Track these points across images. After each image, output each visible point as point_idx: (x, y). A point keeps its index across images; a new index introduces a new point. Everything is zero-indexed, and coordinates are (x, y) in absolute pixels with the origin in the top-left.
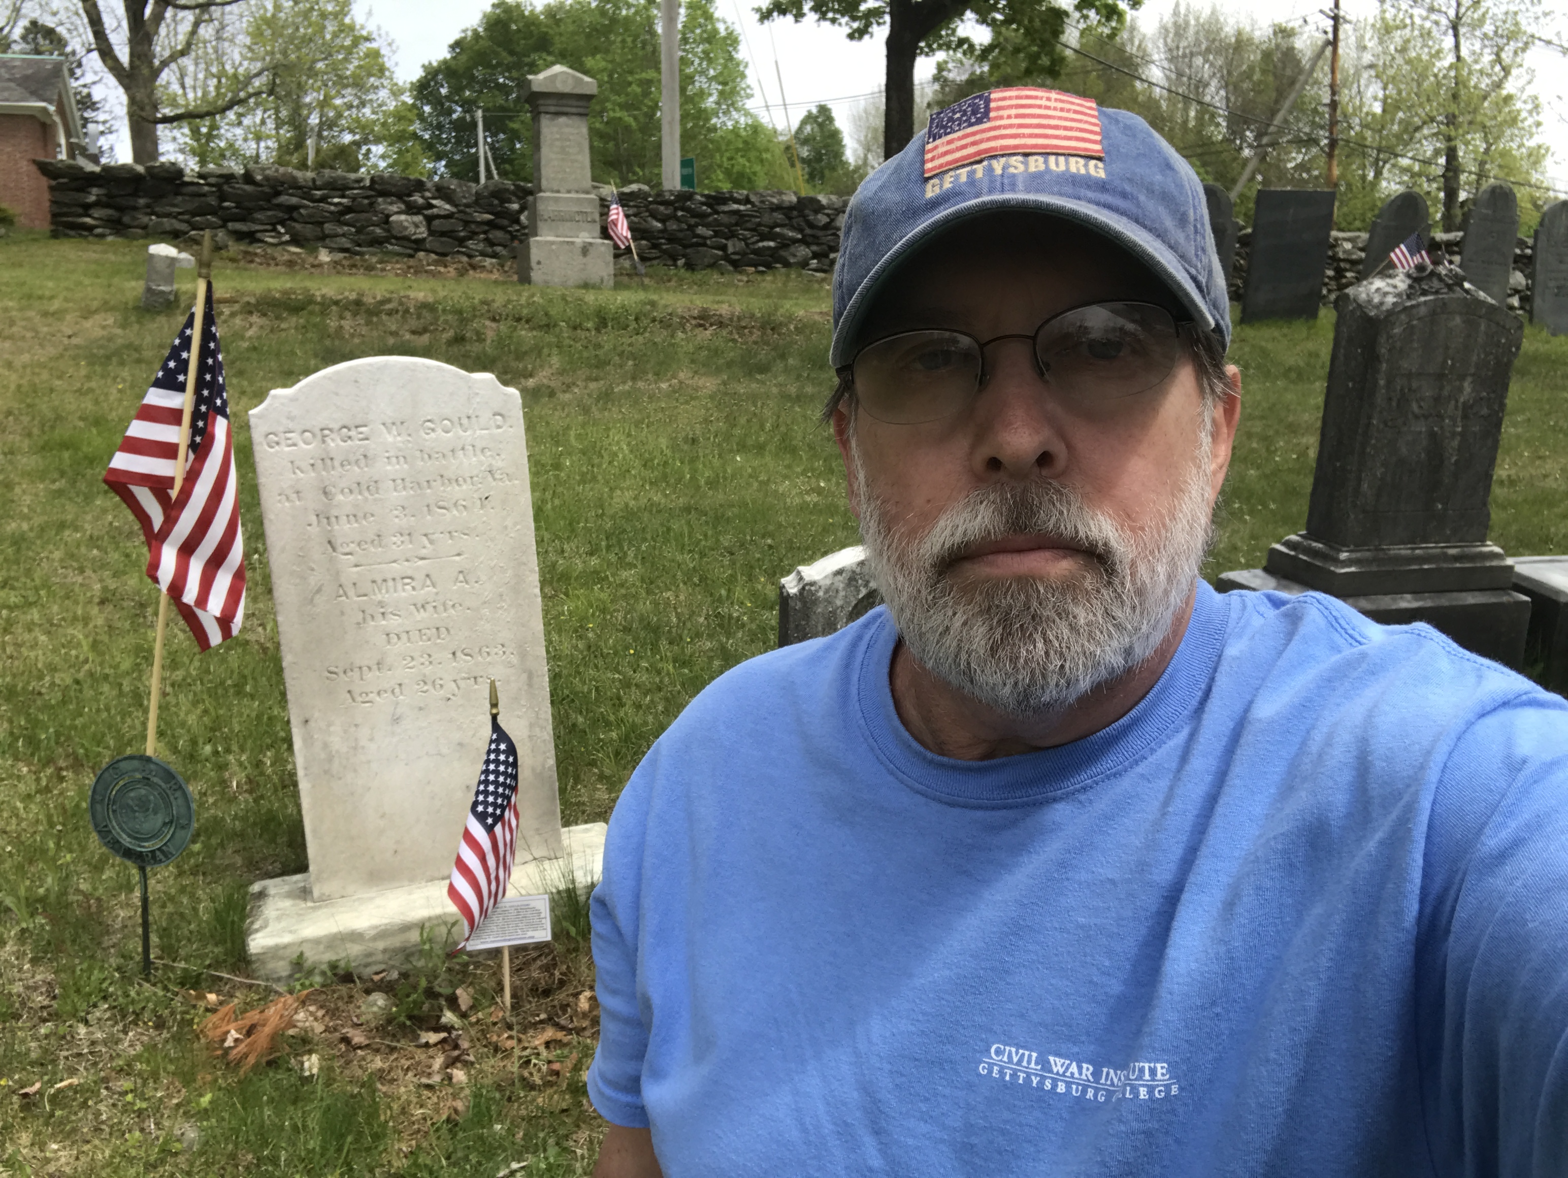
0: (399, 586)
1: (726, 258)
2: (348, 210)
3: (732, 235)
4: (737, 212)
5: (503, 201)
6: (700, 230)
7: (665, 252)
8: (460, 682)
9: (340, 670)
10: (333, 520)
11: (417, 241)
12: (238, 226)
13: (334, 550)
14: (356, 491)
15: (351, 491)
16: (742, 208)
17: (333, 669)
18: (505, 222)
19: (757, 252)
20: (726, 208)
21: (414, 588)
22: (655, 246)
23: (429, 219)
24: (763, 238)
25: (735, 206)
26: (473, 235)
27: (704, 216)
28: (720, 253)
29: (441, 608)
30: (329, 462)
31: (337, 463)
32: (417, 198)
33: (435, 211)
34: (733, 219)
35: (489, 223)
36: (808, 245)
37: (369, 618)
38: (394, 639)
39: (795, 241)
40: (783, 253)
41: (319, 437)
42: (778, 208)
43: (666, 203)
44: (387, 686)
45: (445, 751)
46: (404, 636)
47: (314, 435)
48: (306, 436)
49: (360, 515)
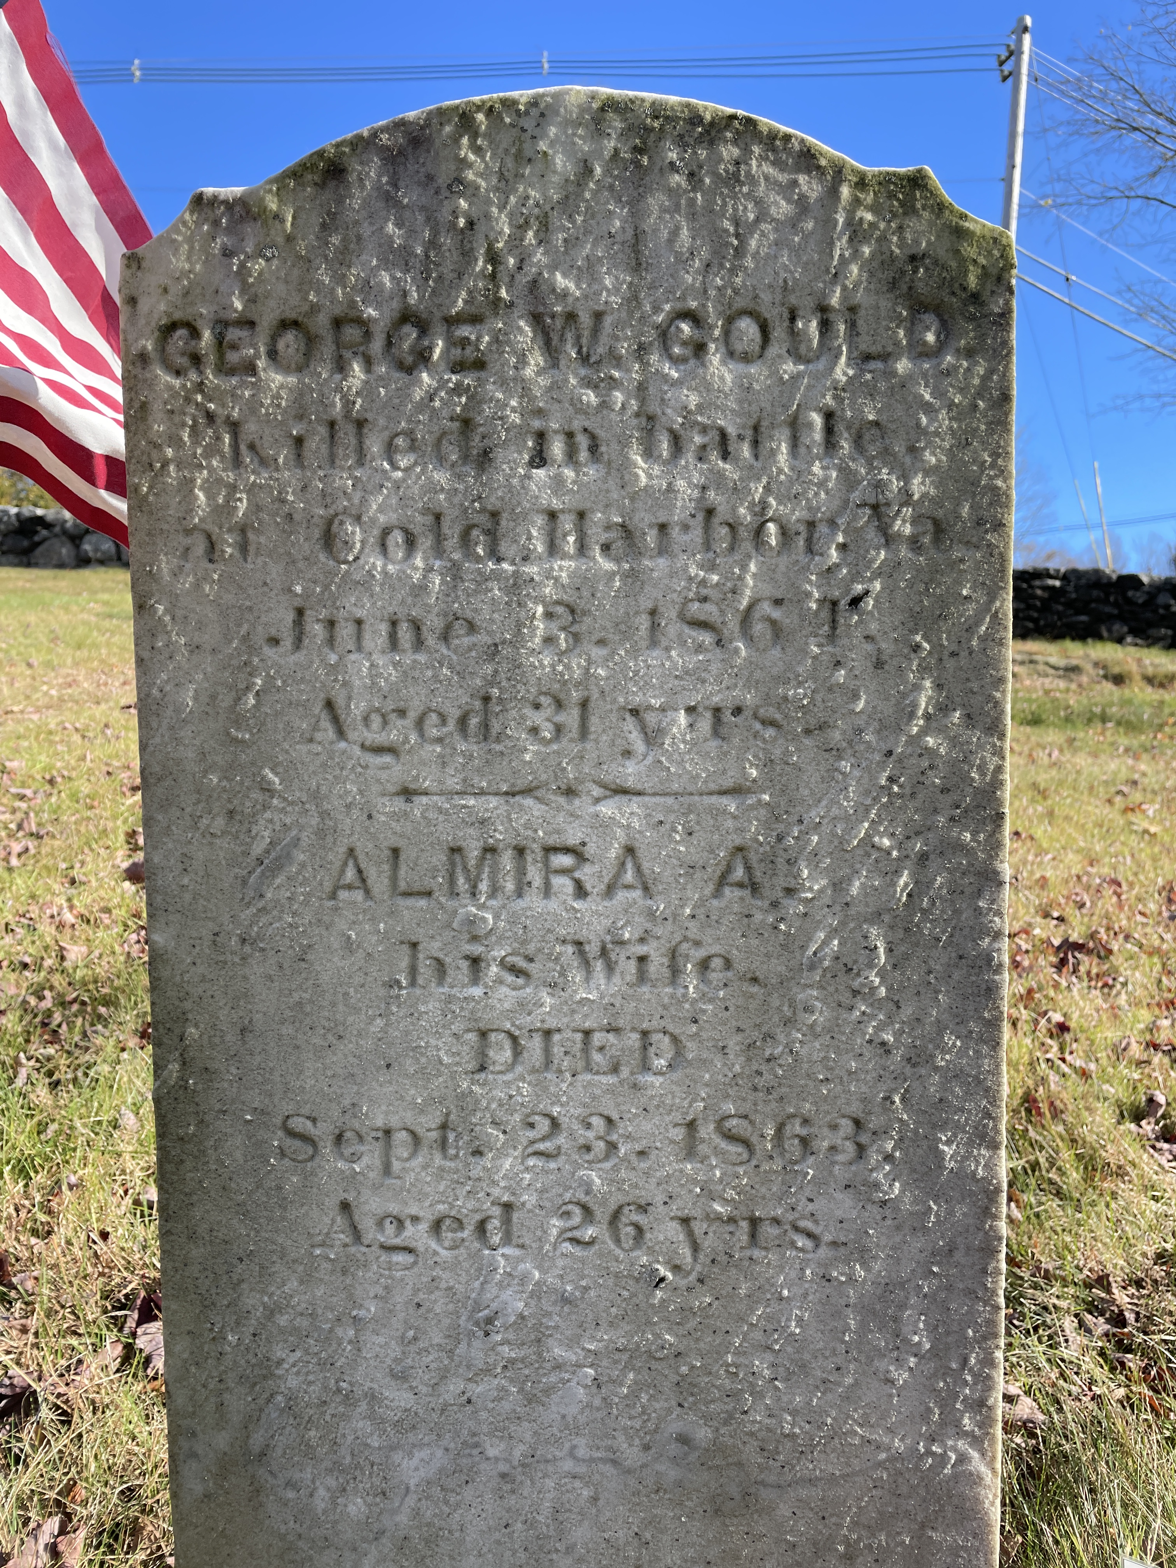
0: (534, 874)
3: (1044, 610)
4: (1052, 588)
8: (699, 1227)
9: (323, 1131)
10: (345, 631)
13: (341, 733)
14: (425, 542)
15: (411, 542)
16: (1059, 583)
17: (299, 1124)
20: (1040, 584)
21: (581, 891)
25: (1051, 582)
29: (658, 965)
30: (347, 435)
31: (374, 446)
34: (1050, 596)
36: (1125, 621)
37: (425, 970)
38: (502, 1055)
41: (327, 349)
44: (464, 1205)
45: (632, 1455)
46: (535, 1045)
47: (311, 340)
48: (289, 341)
49: (433, 622)
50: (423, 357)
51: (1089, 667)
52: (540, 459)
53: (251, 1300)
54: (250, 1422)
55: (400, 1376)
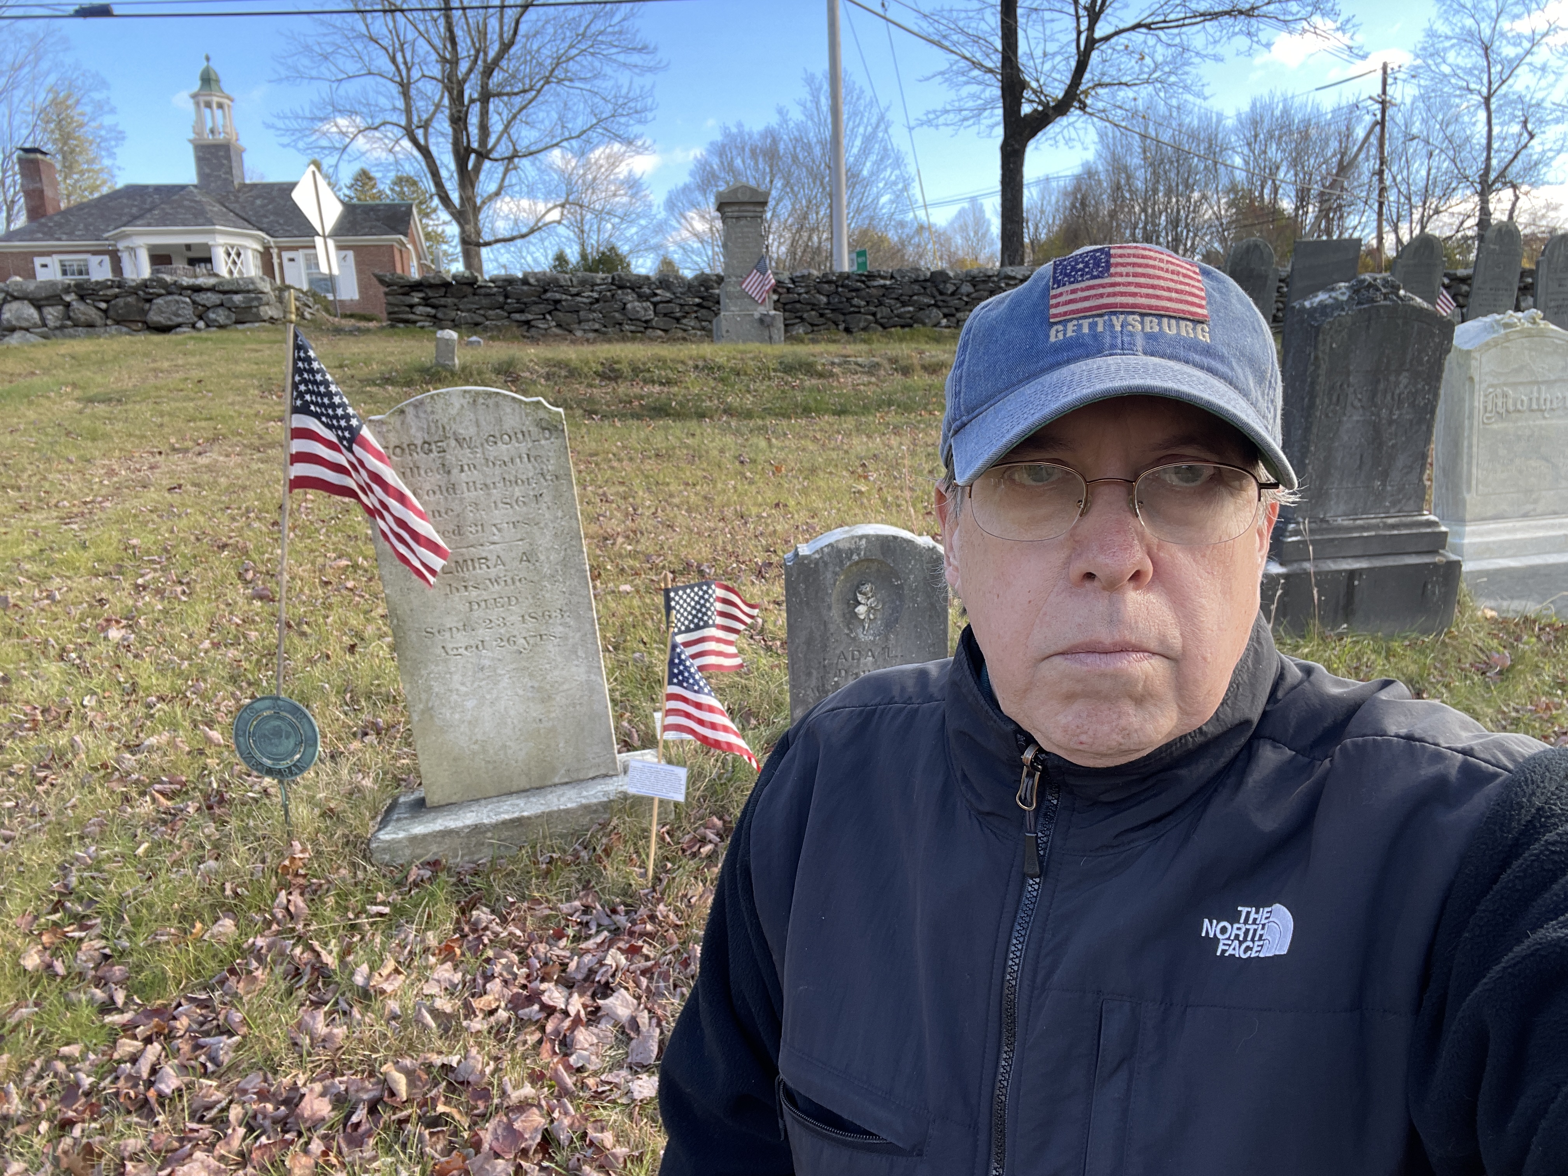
0: (477, 565)
1: (876, 322)
2: (597, 301)
3: (881, 304)
4: (884, 286)
5: (707, 289)
6: (856, 301)
7: (828, 319)
8: (528, 639)
9: (435, 631)
11: (646, 322)
12: (517, 316)
14: (438, 492)
15: (434, 493)
16: (888, 282)
17: (429, 630)
18: (710, 304)
19: (898, 316)
20: (876, 283)
21: (488, 567)
22: (822, 315)
23: (655, 304)
24: (904, 304)
25: (882, 282)
26: (686, 315)
27: (857, 290)
28: (870, 317)
30: (415, 470)
31: (422, 471)
32: (646, 290)
33: (658, 299)
34: (881, 291)
35: (698, 305)
36: (938, 307)
37: (454, 590)
38: (475, 607)
39: (929, 306)
40: (920, 314)
41: (407, 451)
42: (916, 281)
43: (829, 282)
44: (472, 643)
45: (521, 692)
46: (483, 604)
47: (403, 450)
48: (398, 451)
49: (443, 511)
50: (431, 451)
51: (885, 363)
52: (462, 471)
53: (423, 672)
54: (428, 701)
55: (463, 684)
